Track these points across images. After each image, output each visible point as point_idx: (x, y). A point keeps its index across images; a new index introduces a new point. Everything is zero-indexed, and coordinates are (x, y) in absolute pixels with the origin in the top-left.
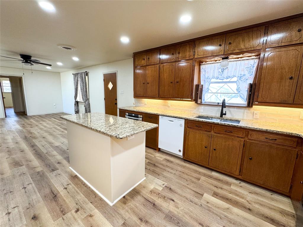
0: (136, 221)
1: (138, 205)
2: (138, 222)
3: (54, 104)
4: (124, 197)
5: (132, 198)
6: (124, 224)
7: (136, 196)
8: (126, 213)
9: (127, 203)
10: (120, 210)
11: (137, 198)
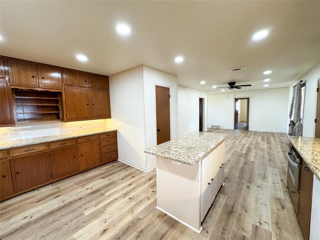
0: (140, 228)
1: (157, 227)
2: (139, 230)
3: (276, 123)
4: (166, 215)
5: (166, 221)
6: (140, 219)
7: (168, 224)
8: (148, 219)
9: (159, 218)
10: (152, 214)
11: (165, 226)
